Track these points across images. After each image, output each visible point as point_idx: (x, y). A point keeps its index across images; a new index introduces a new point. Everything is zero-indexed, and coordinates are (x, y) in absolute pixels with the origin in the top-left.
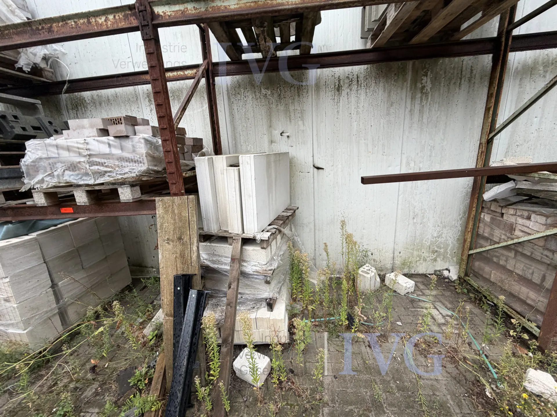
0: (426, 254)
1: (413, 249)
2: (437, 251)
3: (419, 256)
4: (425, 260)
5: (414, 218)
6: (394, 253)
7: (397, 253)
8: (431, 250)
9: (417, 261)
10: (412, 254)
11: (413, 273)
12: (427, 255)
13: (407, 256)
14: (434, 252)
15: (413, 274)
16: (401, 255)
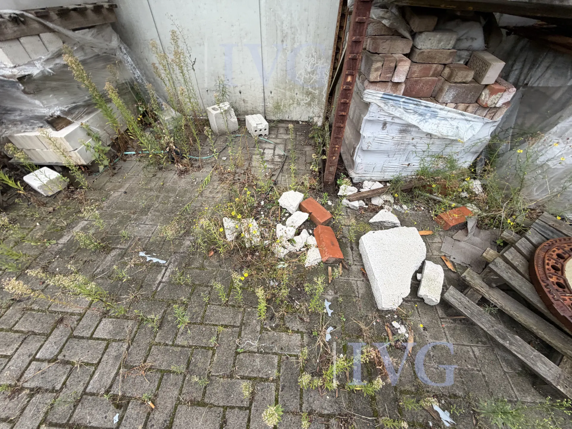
0: (299, 96)
1: (285, 89)
2: (311, 93)
3: (292, 98)
4: (299, 104)
5: (282, 41)
6: (264, 93)
7: (267, 94)
8: (305, 91)
9: (290, 105)
10: (284, 95)
11: (287, 119)
12: (301, 97)
13: (279, 98)
14: (308, 93)
15: (286, 121)
16: (272, 95)
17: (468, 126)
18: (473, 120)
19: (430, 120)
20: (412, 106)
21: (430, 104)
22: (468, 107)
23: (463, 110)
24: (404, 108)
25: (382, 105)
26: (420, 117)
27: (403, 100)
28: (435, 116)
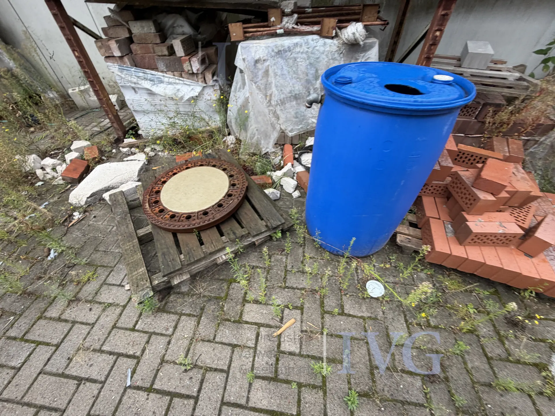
17: (190, 89)
18: (191, 84)
19: (159, 85)
20: (141, 74)
21: (153, 72)
22: (181, 74)
23: (180, 77)
24: (135, 76)
25: (120, 74)
26: (151, 83)
27: (133, 70)
28: (162, 82)
